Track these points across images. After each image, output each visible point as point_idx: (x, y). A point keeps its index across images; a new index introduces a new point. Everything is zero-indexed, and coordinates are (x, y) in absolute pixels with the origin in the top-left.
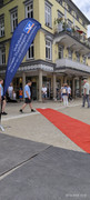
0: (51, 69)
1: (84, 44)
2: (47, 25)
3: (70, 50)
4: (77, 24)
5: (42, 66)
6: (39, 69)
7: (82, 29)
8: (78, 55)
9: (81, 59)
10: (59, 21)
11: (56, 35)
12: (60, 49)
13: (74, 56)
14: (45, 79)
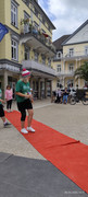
0: (17, 69)
1: (50, 48)
2: (14, 24)
3: (37, 52)
4: (43, 27)
5: (7, 66)
6: (4, 69)
7: (48, 33)
8: (44, 57)
9: (47, 61)
10: (26, 22)
11: (22, 36)
12: (26, 50)
13: (40, 58)
14: (10, 79)
